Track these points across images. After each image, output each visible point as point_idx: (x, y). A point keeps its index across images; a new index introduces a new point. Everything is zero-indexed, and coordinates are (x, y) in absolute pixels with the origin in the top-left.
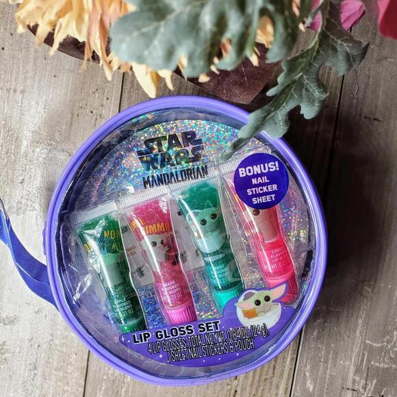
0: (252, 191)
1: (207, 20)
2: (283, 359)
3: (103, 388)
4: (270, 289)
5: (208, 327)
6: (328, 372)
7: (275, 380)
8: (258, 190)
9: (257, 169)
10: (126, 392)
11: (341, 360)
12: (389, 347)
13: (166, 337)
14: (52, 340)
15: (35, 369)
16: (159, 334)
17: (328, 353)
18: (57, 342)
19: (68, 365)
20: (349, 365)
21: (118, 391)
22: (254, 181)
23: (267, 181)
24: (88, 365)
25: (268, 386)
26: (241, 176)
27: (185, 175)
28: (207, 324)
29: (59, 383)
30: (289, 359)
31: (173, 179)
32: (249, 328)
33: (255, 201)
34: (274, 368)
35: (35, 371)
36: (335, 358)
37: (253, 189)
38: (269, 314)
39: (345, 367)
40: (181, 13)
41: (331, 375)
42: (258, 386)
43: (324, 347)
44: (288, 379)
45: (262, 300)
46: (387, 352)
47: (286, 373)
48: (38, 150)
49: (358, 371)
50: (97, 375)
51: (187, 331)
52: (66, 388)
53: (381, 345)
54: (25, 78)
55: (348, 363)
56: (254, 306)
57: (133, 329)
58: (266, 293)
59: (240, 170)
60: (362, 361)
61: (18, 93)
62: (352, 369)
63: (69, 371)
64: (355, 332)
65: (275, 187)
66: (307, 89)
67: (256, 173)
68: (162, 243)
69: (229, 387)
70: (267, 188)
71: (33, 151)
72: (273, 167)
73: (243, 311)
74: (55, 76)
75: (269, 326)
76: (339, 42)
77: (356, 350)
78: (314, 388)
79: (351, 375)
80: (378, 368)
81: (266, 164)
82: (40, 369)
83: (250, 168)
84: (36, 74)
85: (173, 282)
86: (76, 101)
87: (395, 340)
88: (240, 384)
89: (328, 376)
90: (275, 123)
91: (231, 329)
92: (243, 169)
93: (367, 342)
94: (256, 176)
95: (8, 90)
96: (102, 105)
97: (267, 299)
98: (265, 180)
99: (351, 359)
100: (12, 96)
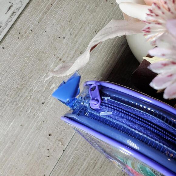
54: (68, 56)
84: (74, 57)
100: (57, 61)
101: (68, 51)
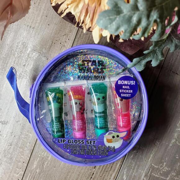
0: (122, 91)
1: (135, 19)
2: (116, 164)
3: (38, 160)
4: (120, 132)
5: (90, 142)
6: (134, 174)
7: (111, 172)
8: (124, 91)
9: (126, 82)
10: (47, 164)
11: (140, 170)
12: (161, 169)
13: (72, 143)
14: (21, 135)
15: (11, 145)
16: (70, 141)
17: (135, 165)
18: (23, 136)
19: (25, 147)
20: (143, 173)
21: (44, 163)
22: (124, 87)
23: (129, 88)
24: (33, 149)
25: (107, 174)
26: (119, 83)
27: (95, 78)
28: (90, 141)
29: (19, 154)
30: (119, 165)
31: (90, 78)
32: (108, 147)
33: (122, 95)
34: (112, 167)
35: (11, 146)
36: (138, 168)
37: (123, 90)
38: (117, 143)
39: (141, 173)
40: (126, 14)
41: (134, 175)
42: (103, 173)
43: (134, 163)
44: (116, 173)
45: (116, 136)
46: (160, 171)
47: (116, 170)
48: (34, 54)
49: (146, 176)
50: (37, 154)
51: (81, 143)
52: (22, 156)
53: (158, 167)
54: (36, 23)
55: (142, 172)
56: (112, 138)
57: (59, 137)
58: (118, 134)
59: (119, 81)
60: (149, 172)
61: (32, 28)
62: (144, 174)
63: (25, 150)
64: (148, 159)
65: (131, 91)
66: (157, 55)
67: (125, 84)
68: (79, 104)
69: (91, 171)
70: (128, 91)
71: (32, 54)
72: (133, 83)
73: (107, 139)
74: (49, 25)
75: (116, 148)
76: (175, 39)
77: (147, 167)
78: (126, 179)
79: (143, 177)
80: (154, 176)
81: (130, 81)
82: (13, 146)
83: (123, 81)
84: (41, 22)
85: (80, 121)
86: (55, 37)
87: (164, 166)
88: (96, 171)
89: (133, 175)
90: (140, 65)
91: (100, 145)
92: (120, 81)
93: (153, 164)
94: (125, 85)
95: (28, 26)
96: (66, 42)
97: (118, 136)
98: (128, 87)
99: (144, 170)
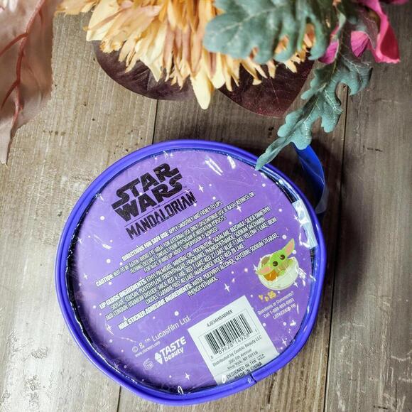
6: (358, 390)
7: (307, 402)
11: (369, 377)
14: (84, 371)
15: (66, 402)
17: (356, 371)
18: (90, 373)
19: (99, 397)
20: (378, 382)
25: (301, 408)
30: (319, 379)
34: (306, 388)
35: (66, 406)
36: (364, 376)
39: (374, 385)
41: (361, 394)
42: (292, 409)
43: (352, 364)
44: (320, 400)
47: (318, 394)
49: (387, 388)
53: (405, 359)
55: (376, 380)
60: (390, 377)
62: (381, 386)
63: (101, 403)
64: (380, 347)
77: (383, 365)
78: (346, 408)
79: (381, 392)
80: (405, 383)
82: (70, 403)
84: (76, 118)
86: (112, 140)
88: (273, 408)
89: (358, 395)
93: (393, 357)
95: (50, 133)
96: (137, 144)
100: (53, 137)
101: (63, 113)
